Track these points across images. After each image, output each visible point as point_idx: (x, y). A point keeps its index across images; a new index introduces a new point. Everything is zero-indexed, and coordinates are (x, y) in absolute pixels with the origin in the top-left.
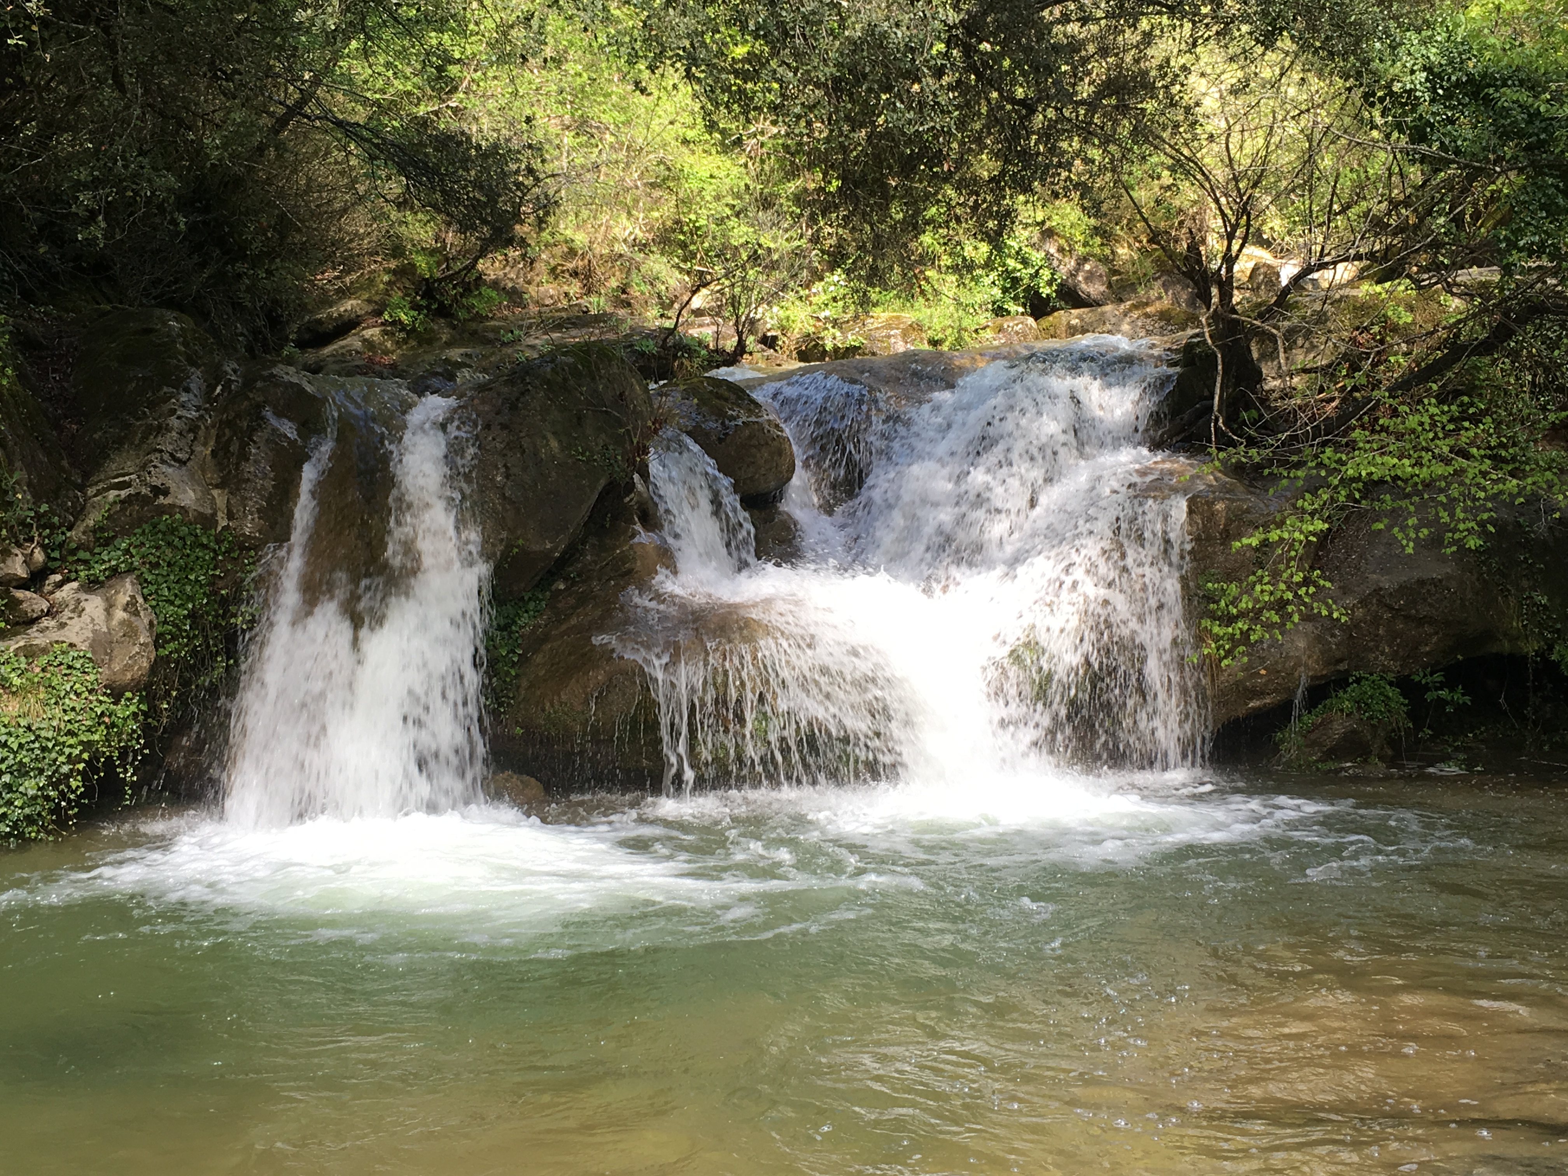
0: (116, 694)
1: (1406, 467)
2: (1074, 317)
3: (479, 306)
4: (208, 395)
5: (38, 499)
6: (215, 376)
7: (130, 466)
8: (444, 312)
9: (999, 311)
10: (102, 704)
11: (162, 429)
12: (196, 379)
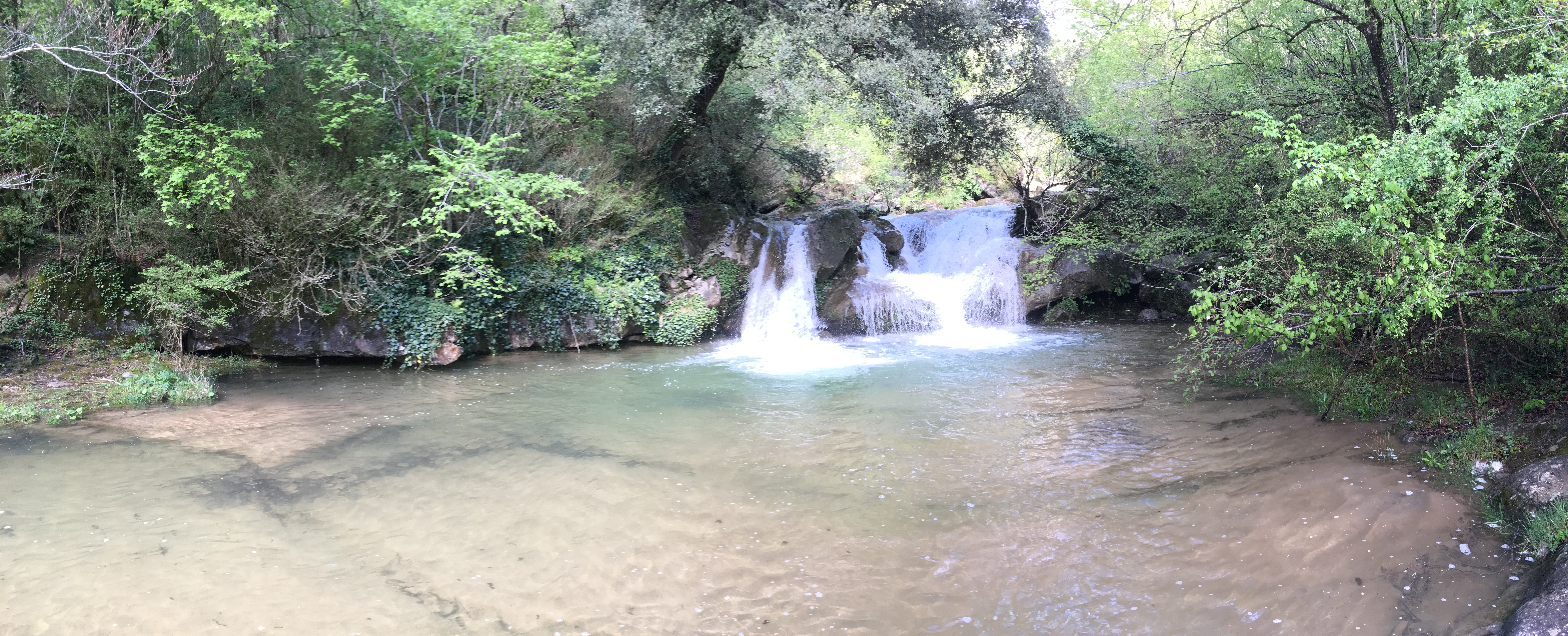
0: (711, 308)
1: (1075, 242)
2: (986, 200)
3: (812, 200)
4: (736, 228)
5: (690, 256)
6: (737, 222)
7: (714, 247)
8: (802, 202)
9: (965, 199)
10: (707, 310)
11: (723, 237)
12: (732, 223)
